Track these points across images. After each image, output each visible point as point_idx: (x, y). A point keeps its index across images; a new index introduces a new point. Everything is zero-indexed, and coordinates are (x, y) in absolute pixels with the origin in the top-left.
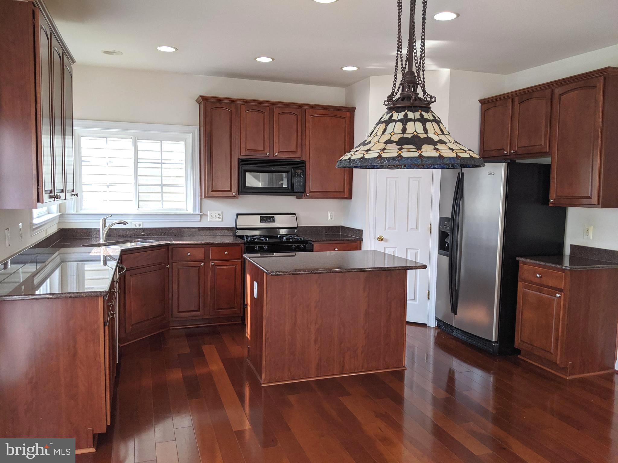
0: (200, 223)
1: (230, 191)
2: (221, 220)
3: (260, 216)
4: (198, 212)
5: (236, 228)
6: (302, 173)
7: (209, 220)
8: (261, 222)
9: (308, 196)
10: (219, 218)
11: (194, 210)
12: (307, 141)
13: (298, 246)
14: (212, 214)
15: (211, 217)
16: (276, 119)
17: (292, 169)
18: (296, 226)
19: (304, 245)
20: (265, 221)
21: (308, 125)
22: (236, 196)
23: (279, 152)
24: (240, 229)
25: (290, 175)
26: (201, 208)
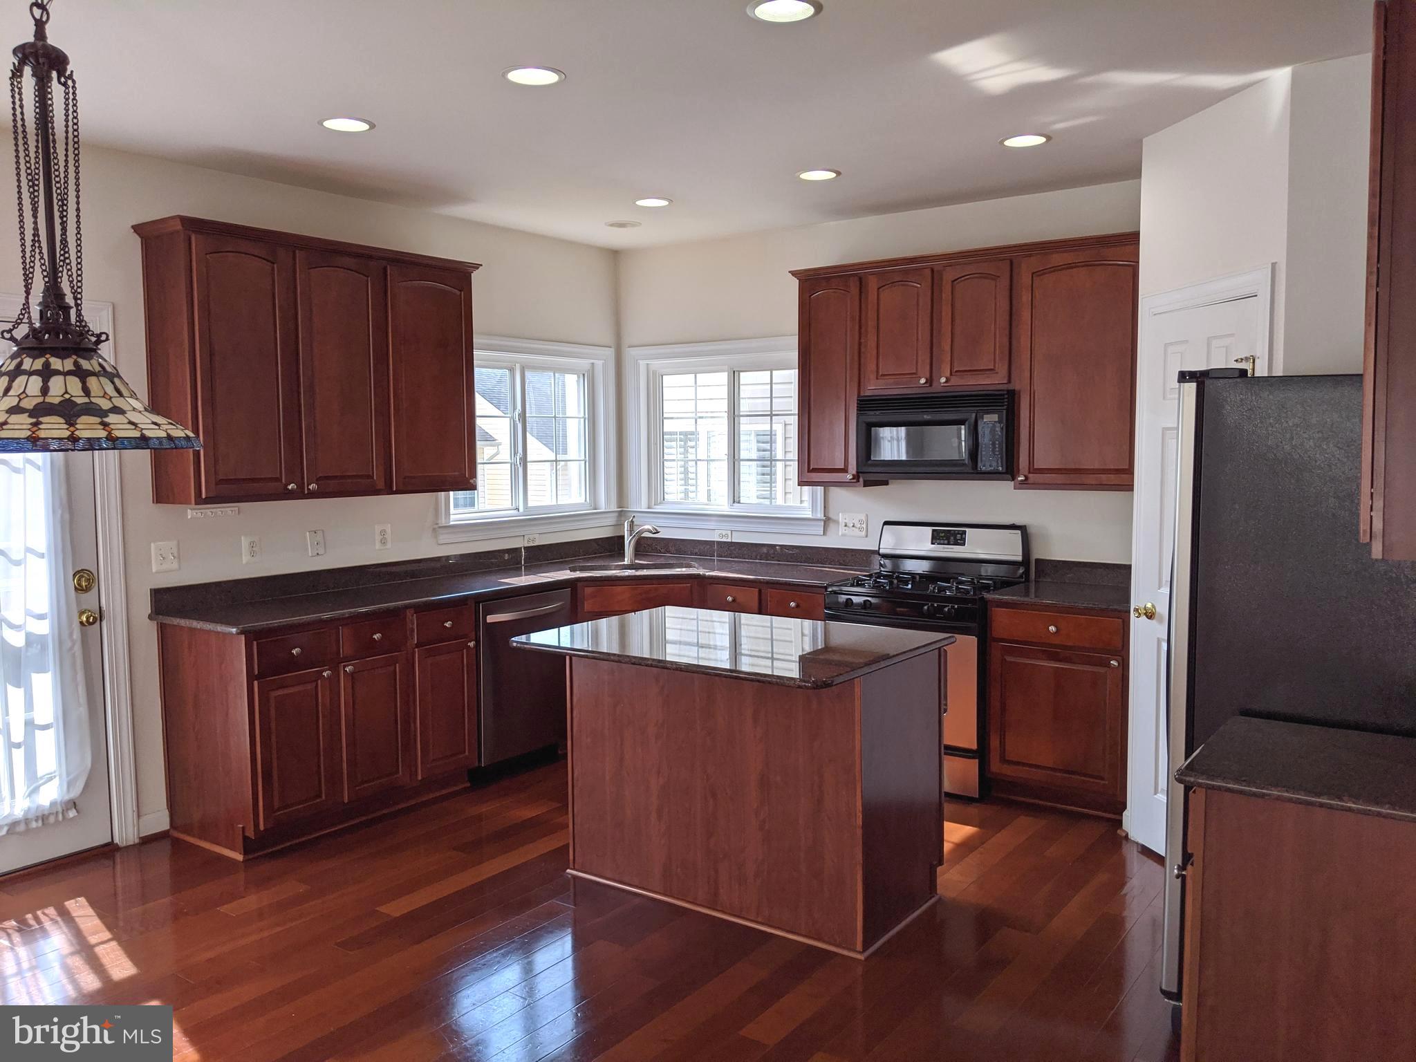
0: (824, 537)
1: (845, 470)
2: (864, 533)
3: (933, 531)
4: (820, 515)
5: (877, 552)
6: (1000, 422)
7: (840, 534)
8: (932, 543)
9: (1022, 481)
10: (860, 529)
11: (811, 510)
12: (1023, 340)
13: (940, 609)
14: (846, 521)
15: (846, 526)
16: (946, 295)
17: (974, 415)
18: (1020, 558)
19: (956, 606)
20: (942, 542)
21: (1026, 297)
22: (855, 481)
23: (951, 374)
24: (885, 556)
25: (972, 428)
26: (825, 507)
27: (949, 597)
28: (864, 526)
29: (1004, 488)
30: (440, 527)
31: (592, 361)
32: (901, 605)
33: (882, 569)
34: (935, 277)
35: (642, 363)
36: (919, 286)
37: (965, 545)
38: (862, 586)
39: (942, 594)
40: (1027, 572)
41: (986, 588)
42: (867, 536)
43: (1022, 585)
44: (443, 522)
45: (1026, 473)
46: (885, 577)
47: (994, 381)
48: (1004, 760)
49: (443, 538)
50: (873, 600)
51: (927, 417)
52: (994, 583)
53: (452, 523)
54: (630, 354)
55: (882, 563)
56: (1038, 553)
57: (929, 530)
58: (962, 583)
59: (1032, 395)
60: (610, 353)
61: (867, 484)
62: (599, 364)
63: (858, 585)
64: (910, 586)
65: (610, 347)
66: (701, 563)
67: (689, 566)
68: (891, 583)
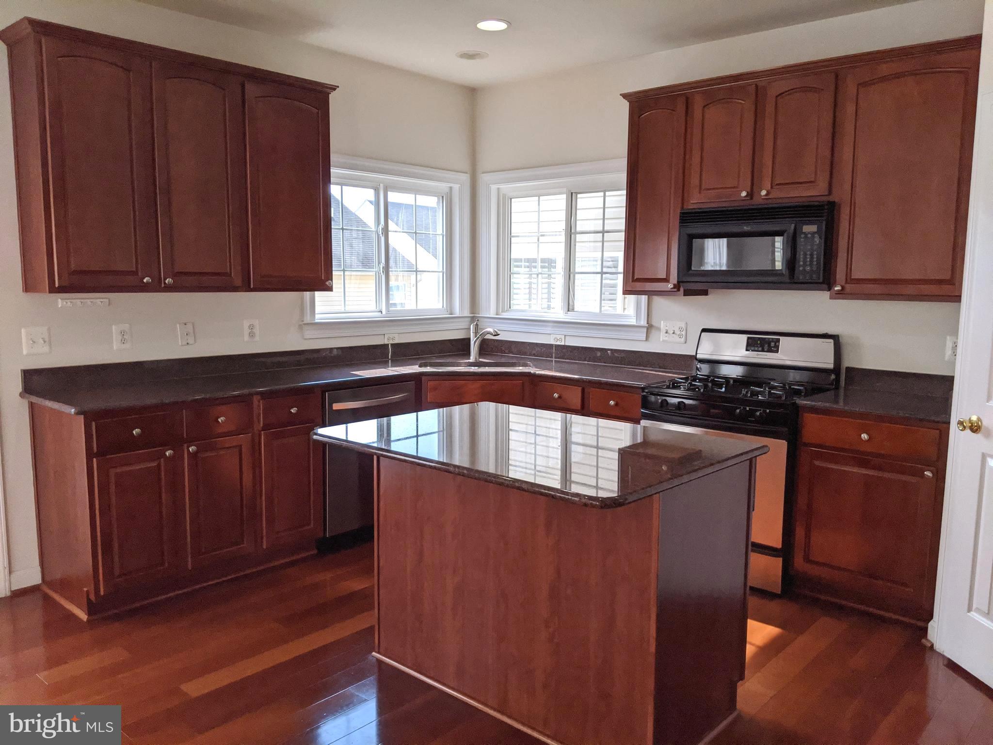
0: (646, 343)
1: (666, 280)
2: (683, 340)
3: (749, 338)
4: (643, 322)
5: (694, 357)
6: (819, 232)
7: (661, 340)
8: (747, 350)
9: (838, 291)
10: (680, 336)
11: (635, 318)
12: (846, 153)
13: (752, 413)
14: (667, 328)
15: (667, 333)
16: (770, 108)
17: (793, 226)
18: (831, 366)
19: (768, 411)
20: (756, 349)
21: (850, 108)
22: (675, 290)
23: (772, 187)
24: (702, 361)
25: (790, 239)
26: (648, 315)
27: (761, 402)
28: (684, 333)
29: (820, 298)
30: (305, 324)
31: (452, 185)
32: (714, 407)
33: (699, 373)
34: (759, 94)
35: (494, 188)
36: (743, 102)
37: (778, 352)
38: (678, 388)
39: (755, 398)
40: (838, 380)
41: (797, 393)
42: (686, 342)
43: (833, 392)
44: (308, 319)
45: (843, 283)
46: (701, 380)
47: (815, 192)
48: (807, 559)
49: (309, 333)
50: (687, 402)
51: (746, 228)
52: (805, 388)
53: (316, 321)
54: (484, 179)
55: (699, 367)
56: (850, 361)
57: (744, 338)
58: (774, 388)
59: (852, 204)
60: (465, 178)
61: (687, 293)
62: (456, 187)
63: (674, 387)
64: (723, 390)
65: (467, 173)
66: (535, 363)
67: (525, 365)
68: (706, 386)
